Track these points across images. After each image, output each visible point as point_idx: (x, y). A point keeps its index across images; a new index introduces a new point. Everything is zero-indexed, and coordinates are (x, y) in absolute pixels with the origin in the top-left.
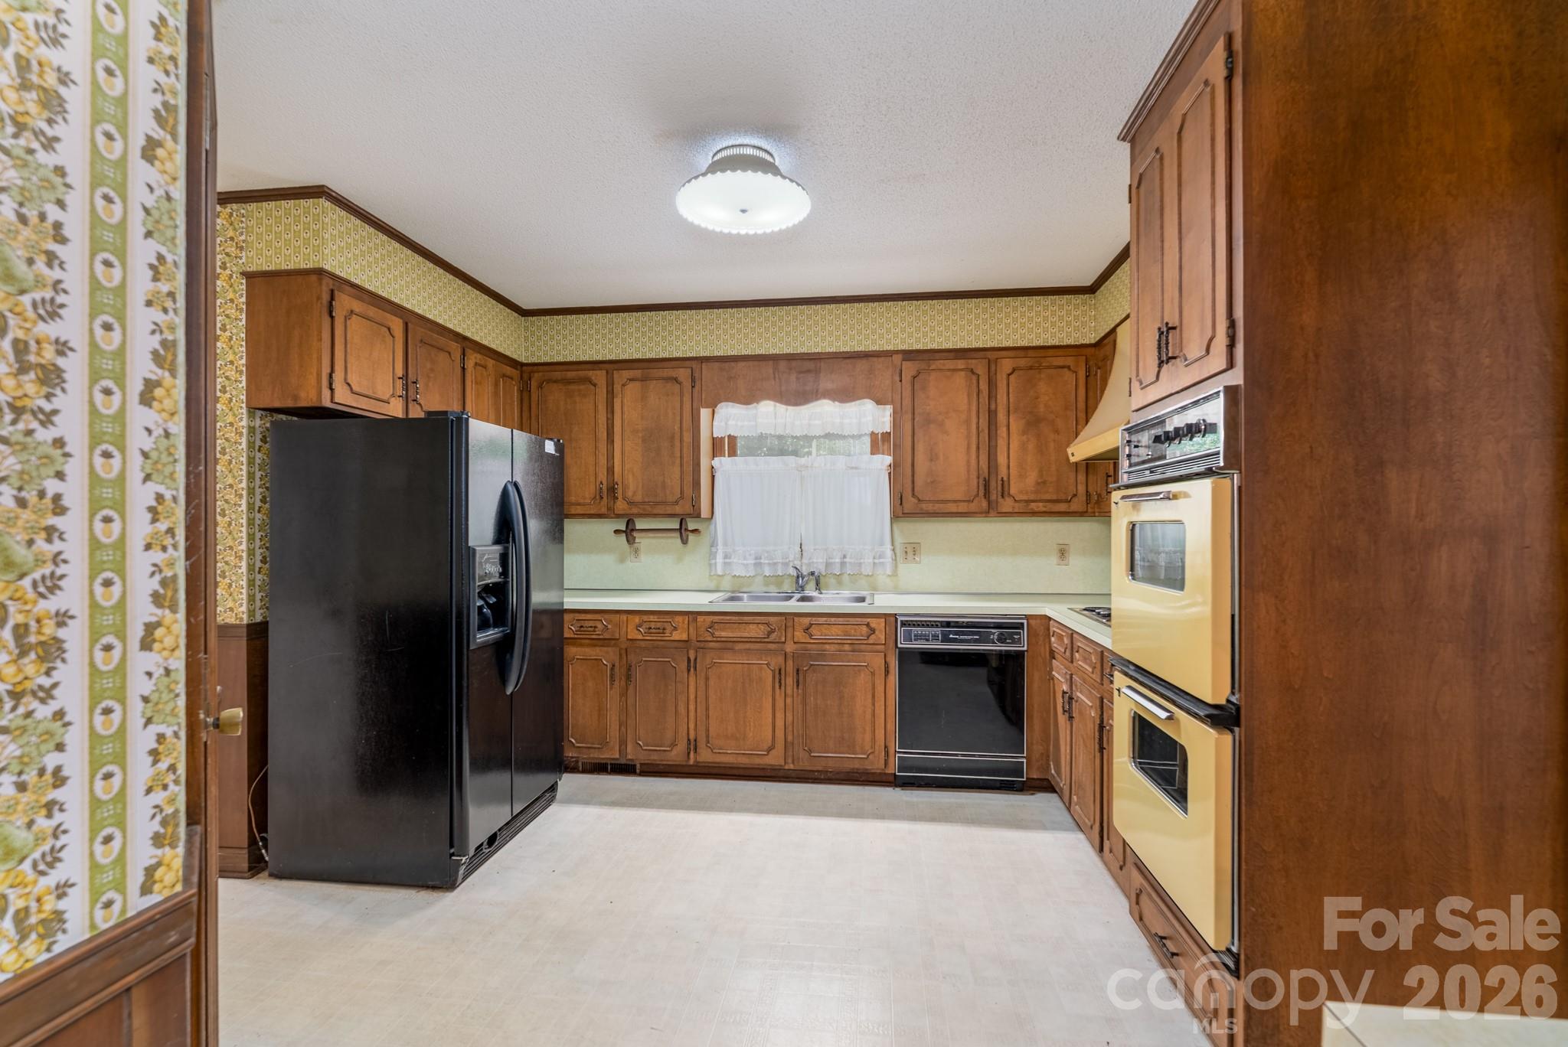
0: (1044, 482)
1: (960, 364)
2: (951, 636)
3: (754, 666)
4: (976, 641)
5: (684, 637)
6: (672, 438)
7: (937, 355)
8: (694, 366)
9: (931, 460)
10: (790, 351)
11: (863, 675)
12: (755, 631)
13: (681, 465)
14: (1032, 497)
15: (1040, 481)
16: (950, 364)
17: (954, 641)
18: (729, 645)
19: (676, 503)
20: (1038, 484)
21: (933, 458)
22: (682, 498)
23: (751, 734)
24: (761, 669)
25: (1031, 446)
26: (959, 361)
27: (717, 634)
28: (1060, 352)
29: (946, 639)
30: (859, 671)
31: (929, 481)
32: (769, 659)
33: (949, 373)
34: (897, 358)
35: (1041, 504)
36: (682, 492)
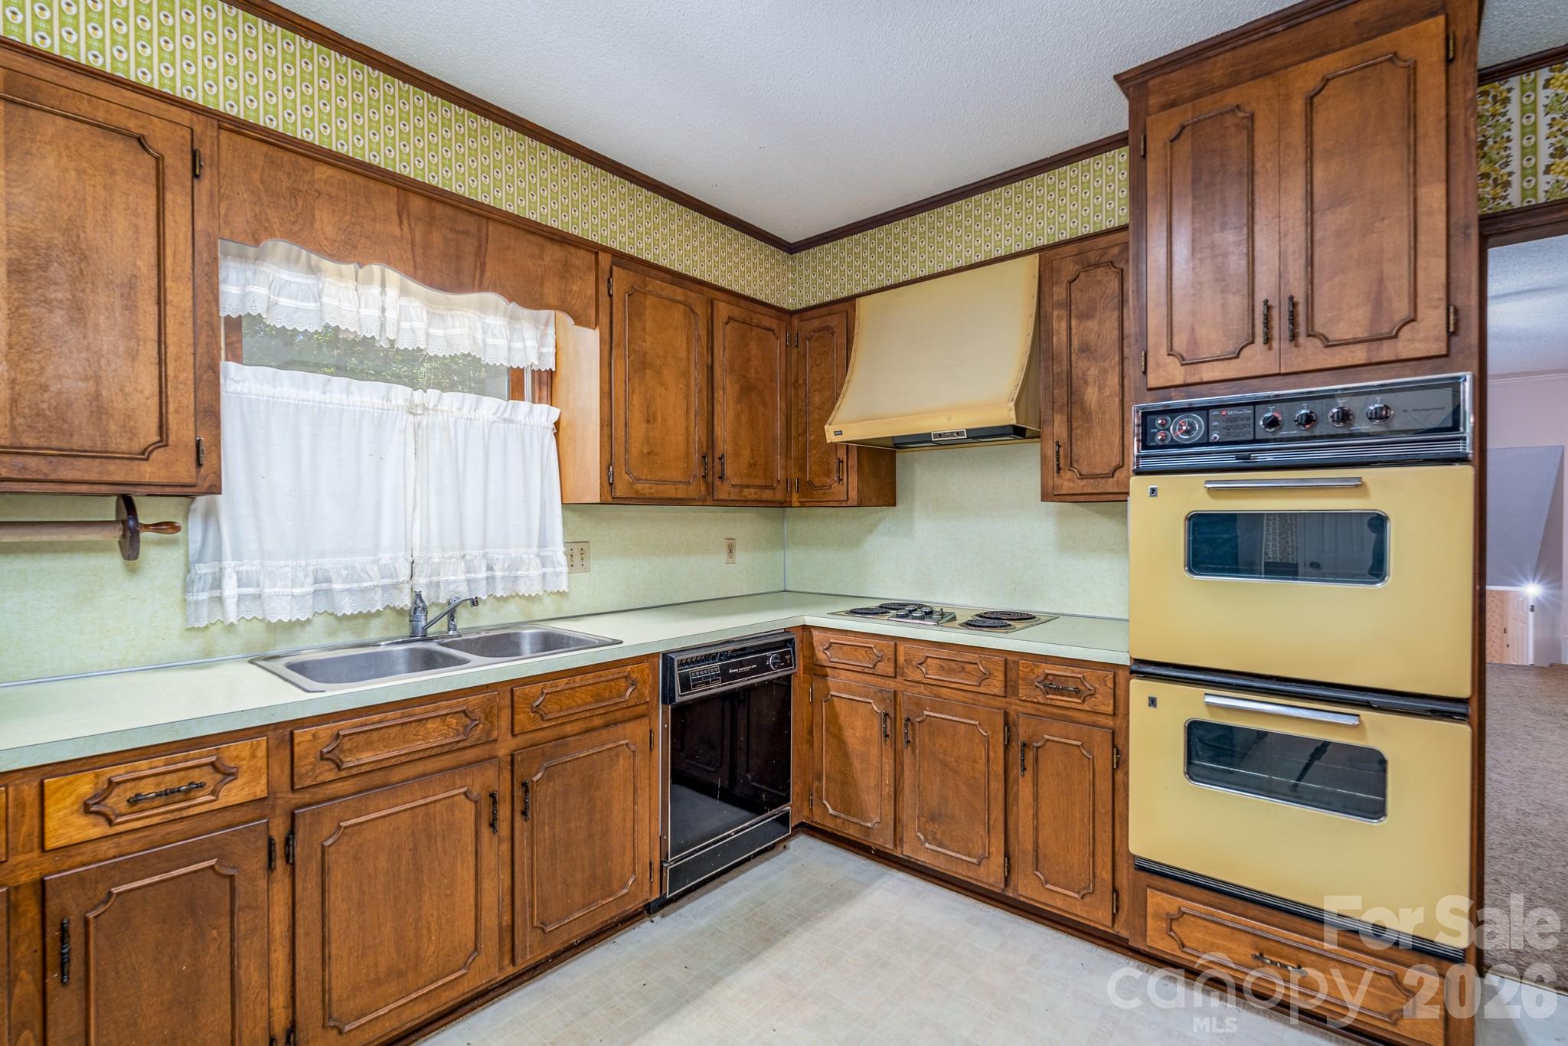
0: (755, 464)
1: (679, 293)
2: (731, 671)
3: (438, 805)
4: (753, 672)
5: (260, 790)
6: (130, 287)
7: (653, 272)
8: (198, 129)
9: (648, 421)
10: (437, 182)
11: (621, 761)
12: (435, 735)
13: (162, 362)
14: (745, 481)
15: (752, 462)
16: (670, 290)
17: (734, 676)
18: (377, 778)
19: (145, 454)
20: (750, 465)
21: (650, 420)
22: (163, 441)
23: (432, 949)
24: (451, 808)
25: (744, 418)
26: (679, 290)
27: (349, 761)
28: (766, 310)
29: (726, 676)
30: (617, 755)
31: (645, 451)
32: (469, 781)
33: (667, 302)
34: (605, 260)
35: (752, 490)
36: (162, 427)
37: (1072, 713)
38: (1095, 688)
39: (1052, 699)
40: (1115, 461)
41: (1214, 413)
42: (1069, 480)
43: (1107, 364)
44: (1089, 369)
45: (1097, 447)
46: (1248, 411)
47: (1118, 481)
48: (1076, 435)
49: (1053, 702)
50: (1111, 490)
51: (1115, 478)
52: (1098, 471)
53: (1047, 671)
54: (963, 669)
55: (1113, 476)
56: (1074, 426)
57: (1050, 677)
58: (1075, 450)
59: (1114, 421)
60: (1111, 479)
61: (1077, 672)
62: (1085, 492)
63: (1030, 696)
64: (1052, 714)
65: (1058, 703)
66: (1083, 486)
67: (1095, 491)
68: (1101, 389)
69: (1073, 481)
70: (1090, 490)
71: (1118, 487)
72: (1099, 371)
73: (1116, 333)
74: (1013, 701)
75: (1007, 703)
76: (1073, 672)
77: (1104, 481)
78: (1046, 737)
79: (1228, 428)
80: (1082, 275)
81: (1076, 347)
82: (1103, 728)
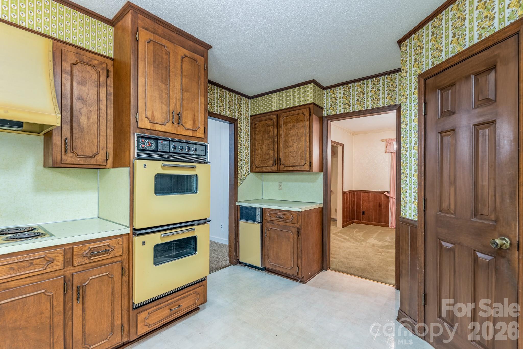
37: (102, 262)
38: (114, 247)
39: (93, 259)
40: (95, 151)
41: (159, 141)
42: (71, 157)
43: (92, 109)
44: (83, 108)
45: (86, 144)
46: (168, 143)
47: (96, 160)
48: (75, 136)
49: (94, 261)
50: (93, 163)
51: (95, 159)
52: (87, 154)
53: (91, 247)
54: (32, 264)
55: (94, 158)
56: (74, 132)
57: (92, 249)
58: (74, 144)
59: (95, 134)
60: (93, 159)
61: (106, 243)
62: (80, 163)
63: (81, 262)
64: (92, 266)
65: (96, 260)
66: (79, 161)
67: (85, 163)
68: (88, 119)
69: (74, 158)
70: (82, 163)
71: (96, 163)
72: (88, 111)
73: (96, 97)
74: (68, 269)
75: (64, 271)
76: (104, 243)
77: (90, 159)
78: (90, 278)
79: (163, 147)
80: (79, 64)
81: (76, 96)
82: (117, 262)
